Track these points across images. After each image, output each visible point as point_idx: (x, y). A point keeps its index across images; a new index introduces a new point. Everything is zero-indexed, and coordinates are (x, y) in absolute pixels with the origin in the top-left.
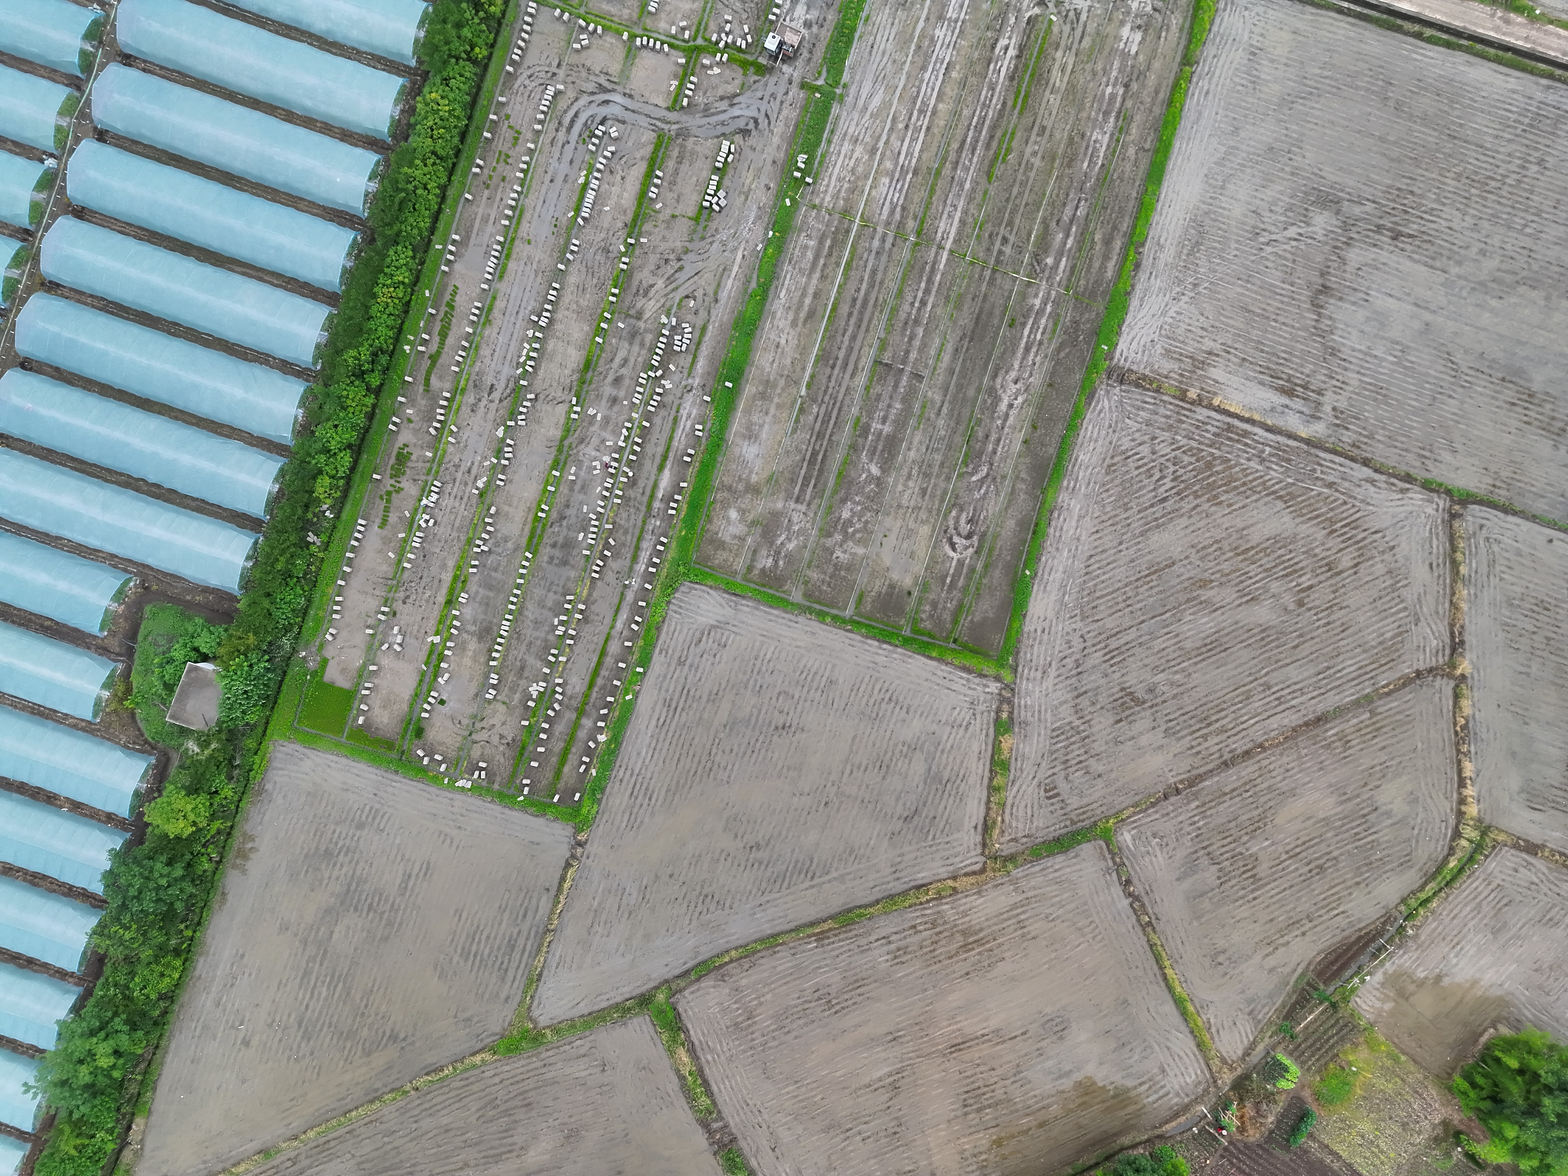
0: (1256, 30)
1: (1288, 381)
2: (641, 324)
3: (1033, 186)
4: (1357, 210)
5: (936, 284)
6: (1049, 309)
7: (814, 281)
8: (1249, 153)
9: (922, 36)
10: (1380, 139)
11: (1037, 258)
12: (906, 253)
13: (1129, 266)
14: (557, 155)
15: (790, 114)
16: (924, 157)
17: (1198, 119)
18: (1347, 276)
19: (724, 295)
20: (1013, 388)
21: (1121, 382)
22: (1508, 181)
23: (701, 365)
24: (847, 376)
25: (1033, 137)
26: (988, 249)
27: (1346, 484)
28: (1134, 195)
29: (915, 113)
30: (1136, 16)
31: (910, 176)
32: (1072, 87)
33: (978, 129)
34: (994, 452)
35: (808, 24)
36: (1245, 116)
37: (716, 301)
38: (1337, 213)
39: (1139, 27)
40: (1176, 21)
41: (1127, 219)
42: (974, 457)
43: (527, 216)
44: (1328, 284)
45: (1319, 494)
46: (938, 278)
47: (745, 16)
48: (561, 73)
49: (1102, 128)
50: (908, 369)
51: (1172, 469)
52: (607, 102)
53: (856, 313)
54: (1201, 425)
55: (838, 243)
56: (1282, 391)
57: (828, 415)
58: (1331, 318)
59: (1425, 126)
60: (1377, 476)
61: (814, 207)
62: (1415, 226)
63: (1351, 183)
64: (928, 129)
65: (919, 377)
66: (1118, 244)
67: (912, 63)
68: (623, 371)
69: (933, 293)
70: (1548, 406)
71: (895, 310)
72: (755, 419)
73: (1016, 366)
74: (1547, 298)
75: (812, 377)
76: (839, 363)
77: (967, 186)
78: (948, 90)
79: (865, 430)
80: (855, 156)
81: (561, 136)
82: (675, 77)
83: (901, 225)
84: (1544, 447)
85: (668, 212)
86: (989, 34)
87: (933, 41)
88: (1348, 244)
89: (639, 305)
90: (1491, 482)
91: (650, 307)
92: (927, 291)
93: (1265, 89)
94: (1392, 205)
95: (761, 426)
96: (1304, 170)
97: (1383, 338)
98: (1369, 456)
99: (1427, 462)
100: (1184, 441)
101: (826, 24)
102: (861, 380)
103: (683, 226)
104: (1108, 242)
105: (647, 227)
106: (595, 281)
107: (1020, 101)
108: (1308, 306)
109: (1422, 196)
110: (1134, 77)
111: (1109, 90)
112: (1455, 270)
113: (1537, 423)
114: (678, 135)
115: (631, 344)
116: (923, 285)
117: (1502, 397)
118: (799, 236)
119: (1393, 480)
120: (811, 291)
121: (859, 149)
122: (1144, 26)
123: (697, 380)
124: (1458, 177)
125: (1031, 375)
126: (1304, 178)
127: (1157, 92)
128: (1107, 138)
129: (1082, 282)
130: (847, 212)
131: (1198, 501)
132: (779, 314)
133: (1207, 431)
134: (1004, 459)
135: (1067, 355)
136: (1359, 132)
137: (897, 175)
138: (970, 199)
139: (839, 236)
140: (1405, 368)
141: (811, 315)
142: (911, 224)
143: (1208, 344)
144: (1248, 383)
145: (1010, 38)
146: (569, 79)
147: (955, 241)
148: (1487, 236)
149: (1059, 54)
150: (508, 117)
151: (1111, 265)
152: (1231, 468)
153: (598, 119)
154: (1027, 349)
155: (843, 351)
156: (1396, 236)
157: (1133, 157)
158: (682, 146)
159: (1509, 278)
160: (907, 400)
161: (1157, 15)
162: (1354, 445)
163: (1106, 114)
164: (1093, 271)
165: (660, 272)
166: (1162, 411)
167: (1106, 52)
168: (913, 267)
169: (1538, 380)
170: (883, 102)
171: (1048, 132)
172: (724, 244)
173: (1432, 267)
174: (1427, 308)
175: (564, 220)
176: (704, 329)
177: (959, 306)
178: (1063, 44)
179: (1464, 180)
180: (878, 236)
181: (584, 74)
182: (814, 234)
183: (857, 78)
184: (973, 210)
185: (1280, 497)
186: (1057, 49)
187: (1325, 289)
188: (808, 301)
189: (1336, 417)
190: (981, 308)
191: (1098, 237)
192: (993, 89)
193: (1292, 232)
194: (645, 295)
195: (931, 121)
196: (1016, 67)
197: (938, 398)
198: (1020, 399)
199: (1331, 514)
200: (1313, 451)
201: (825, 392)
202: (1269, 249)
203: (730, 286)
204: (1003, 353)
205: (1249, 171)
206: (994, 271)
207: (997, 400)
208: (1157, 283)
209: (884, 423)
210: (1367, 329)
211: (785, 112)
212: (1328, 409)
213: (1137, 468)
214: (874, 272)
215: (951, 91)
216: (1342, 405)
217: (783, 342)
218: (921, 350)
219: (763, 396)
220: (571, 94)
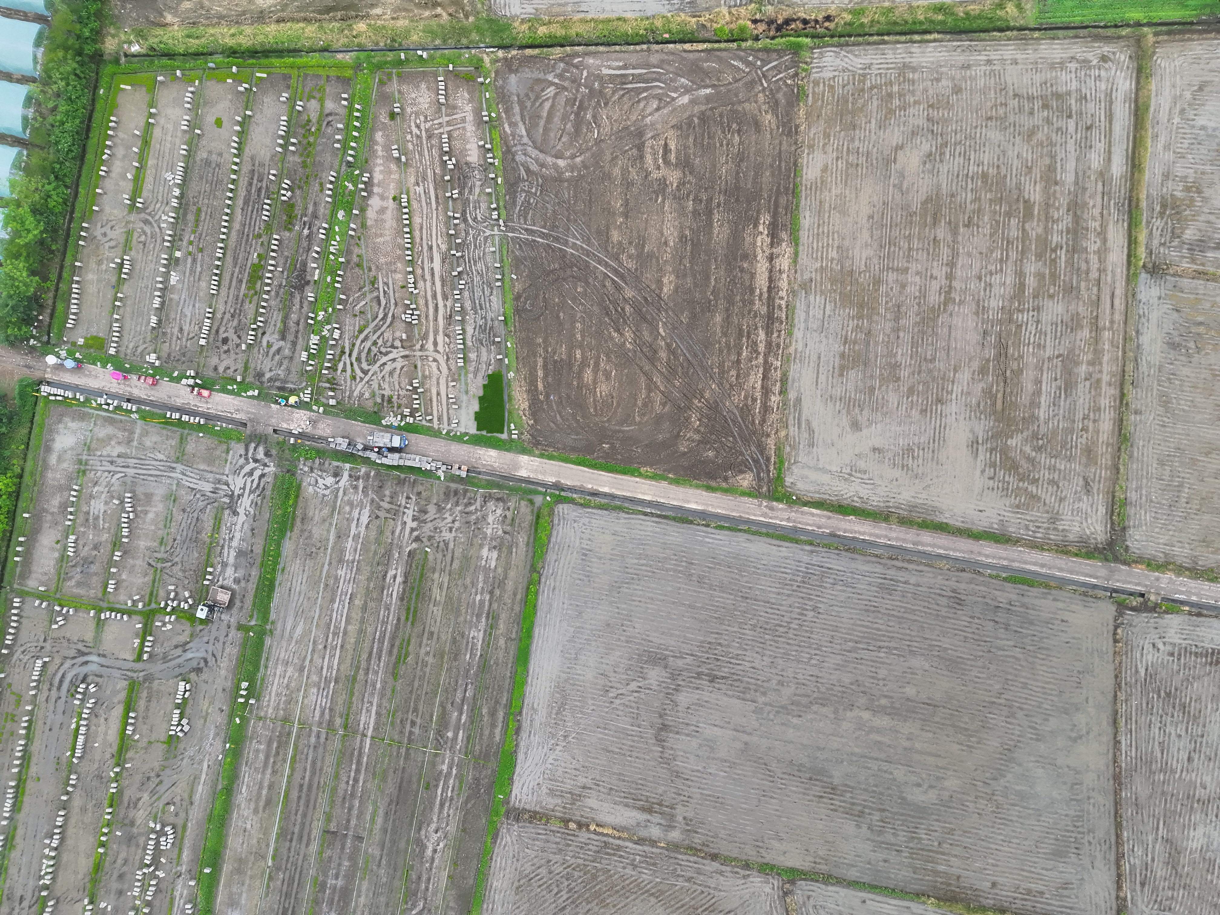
0: (585, 536)
1: (647, 801)
2: (135, 830)
3: (429, 679)
4: (680, 663)
5: (364, 764)
6: (454, 771)
7: (268, 776)
8: (592, 630)
9: (328, 576)
10: (690, 606)
11: (440, 733)
12: (336, 744)
13: (511, 731)
14: (51, 708)
15: (232, 651)
16: (342, 669)
17: (549, 611)
18: (680, 714)
19: (197, 797)
20: (435, 837)
21: (517, 819)
22: (792, 626)
23: (186, 855)
24: (303, 846)
25: (425, 641)
26: (401, 732)
27: (702, 878)
28: (509, 674)
29: (331, 636)
30: (491, 539)
31: (332, 684)
32: (449, 598)
33: (381, 641)
34: (427, 889)
35: (237, 581)
36: (585, 602)
37: (192, 803)
38: (666, 667)
39: (495, 547)
40: (522, 539)
41: (505, 694)
42: (411, 895)
43: (34, 760)
44: (666, 723)
45: (682, 888)
46: (365, 759)
47: (186, 582)
48: (48, 646)
49: (477, 627)
50: (351, 833)
51: (566, 883)
52: (86, 663)
53: (304, 796)
54: (583, 846)
55: (282, 744)
56: (643, 809)
57: (292, 879)
58: (672, 749)
59: (723, 592)
60: (723, 868)
61: (260, 718)
62: (726, 670)
63: (673, 643)
64: (342, 646)
65: (360, 839)
66: (501, 714)
67: (323, 598)
68: (125, 869)
69: (363, 772)
70: (849, 795)
71: (334, 790)
72: (235, 890)
73: (435, 820)
74: (836, 712)
75: (276, 850)
76: (295, 837)
77: (378, 686)
78: (353, 615)
79: (323, 885)
80: (288, 675)
81: (54, 693)
82: (137, 636)
83: (331, 723)
84: (849, 827)
85: (145, 740)
86: (380, 568)
87: (337, 579)
88: (677, 690)
89: (131, 815)
90: (812, 859)
91: (140, 815)
92: (358, 771)
93: (597, 580)
94: (707, 655)
95: (240, 895)
96: (635, 637)
97: (714, 759)
98: (716, 851)
99: (761, 850)
100: (573, 861)
101: (251, 579)
102: (314, 847)
103: (159, 750)
104: (493, 714)
105: (130, 754)
106: (94, 802)
107: (411, 616)
108: (654, 741)
109: (728, 646)
110: (496, 585)
111: (478, 597)
112: (761, 699)
113: (841, 809)
114: (145, 680)
115: (129, 846)
116: (354, 767)
117: (812, 792)
118: (251, 743)
119: (736, 870)
120: (266, 784)
121: (290, 670)
122: (499, 546)
123: (184, 867)
124: (754, 627)
125: (447, 825)
126: (637, 644)
127: (515, 594)
128: (481, 634)
129: (477, 747)
130: (286, 719)
131: (589, 906)
132: (243, 806)
133: (589, 850)
134: (435, 894)
135: (473, 806)
136: (674, 603)
137: (322, 685)
138: (382, 696)
139: (283, 739)
140: (734, 779)
141: (269, 802)
142: (338, 721)
143: (582, 780)
144: (616, 807)
145: (396, 569)
146: (55, 649)
147: (375, 729)
148: (783, 670)
149: (436, 575)
150: (10, 685)
151: (498, 731)
152: (611, 876)
153: (81, 677)
154: (442, 805)
155: (297, 827)
156: (713, 679)
157: (503, 646)
158: (149, 688)
159: (804, 700)
160: (353, 858)
161: (507, 536)
162: (704, 845)
163: (479, 616)
164: (485, 738)
165: (144, 787)
166: (552, 838)
167: (472, 570)
168: (344, 754)
169: (837, 776)
170: (304, 630)
171: (435, 636)
172: (192, 758)
173: (744, 699)
174: (744, 732)
175: (64, 760)
176: (185, 827)
177: (384, 779)
178: (438, 567)
179: (759, 630)
180: (313, 735)
181: (65, 644)
182: (263, 740)
183: (282, 615)
184: (385, 703)
185: (652, 894)
186: (434, 572)
187: (664, 727)
188: (264, 792)
189: (687, 824)
190: (402, 778)
191: (485, 711)
192: (389, 609)
193: (633, 686)
194: (135, 807)
195: (344, 641)
196: (404, 590)
197: (377, 853)
198: (442, 845)
199: (693, 902)
200: (672, 855)
201: (287, 861)
202: (618, 701)
203: (201, 790)
204: (424, 811)
205: (594, 643)
206: (408, 749)
207: (423, 847)
208: (535, 739)
209: (337, 878)
210: (700, 754)
211: (227, 650)
212: (680, 818)
213: (540, 886)
214: (314, 763)
215: (356, 615)
216: (690, 815)
217: (249, 826)
218: (359, 817)
219: (239, 871)
220: (57, 661)
